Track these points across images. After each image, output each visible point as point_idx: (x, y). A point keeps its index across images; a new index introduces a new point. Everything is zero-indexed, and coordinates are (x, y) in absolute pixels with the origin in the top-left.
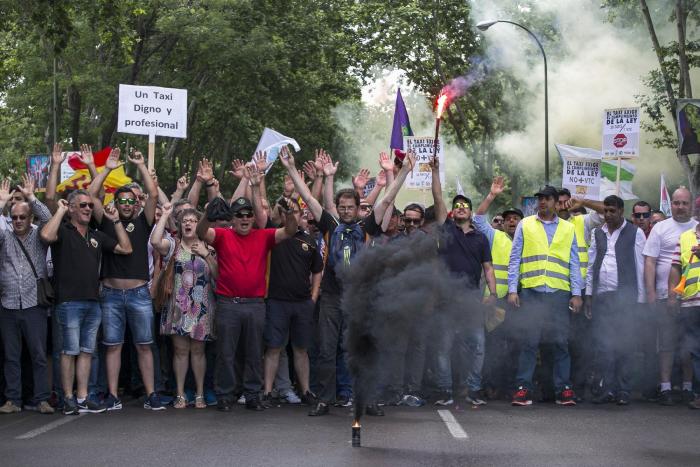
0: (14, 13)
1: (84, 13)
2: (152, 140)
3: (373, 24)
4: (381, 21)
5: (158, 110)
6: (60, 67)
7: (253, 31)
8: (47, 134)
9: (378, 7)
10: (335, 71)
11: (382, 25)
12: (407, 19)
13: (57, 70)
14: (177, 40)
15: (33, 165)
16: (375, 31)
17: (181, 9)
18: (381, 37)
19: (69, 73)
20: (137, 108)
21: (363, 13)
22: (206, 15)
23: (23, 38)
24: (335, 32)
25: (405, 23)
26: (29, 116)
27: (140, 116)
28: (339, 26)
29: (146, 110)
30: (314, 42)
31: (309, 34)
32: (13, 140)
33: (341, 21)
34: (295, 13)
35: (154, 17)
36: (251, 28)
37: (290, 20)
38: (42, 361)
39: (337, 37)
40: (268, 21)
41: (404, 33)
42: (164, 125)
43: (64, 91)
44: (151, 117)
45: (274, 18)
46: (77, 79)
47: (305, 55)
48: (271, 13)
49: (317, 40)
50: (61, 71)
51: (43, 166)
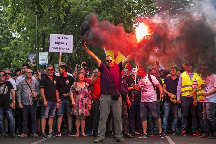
0: (23, 7)
1: (46, 7)
2: (61, 54)
3: (142, 10)
4: (144, 9)
5: (63, 43)
6: (38, 25)
7: (102, 12)
8: (34, 47)
9: (143, 4)
10: (129, 26)
11: (145, 10)
12: (153, 8)
13: (38, 26)
14: (77, 16)
15: (30, 57)
16: (142, 12)
17: (78, 5)
18: (144, 14)
19: (42, 26)
20: (56, 43)
21: (138, 6)
22: (87, 7)
23: (26, 15)
24: (129, 13)
25: (152, 9)
26: (28, 41)
27: (57, 46)
28: (130, 11)
29: (59, 43)
30: (122, 16)
31: (120, 13)
32: (23, 49)
33: (131, 9)
34: (116, 6)
35: (70, 8)
36: (101, 12)
37: (114, 9)
38: (35, 120)
39: (130, 14)
40: (107, 9)
41: (152, 13)
42: (65, 49)
43: (40, 33)
44: (61, 46)
45: (109, 8)
46: (44, 28)
47: (119, 20)
48: (108, 6)
49: (123, 15)
50: (39, 26)
51: (33, 57)
